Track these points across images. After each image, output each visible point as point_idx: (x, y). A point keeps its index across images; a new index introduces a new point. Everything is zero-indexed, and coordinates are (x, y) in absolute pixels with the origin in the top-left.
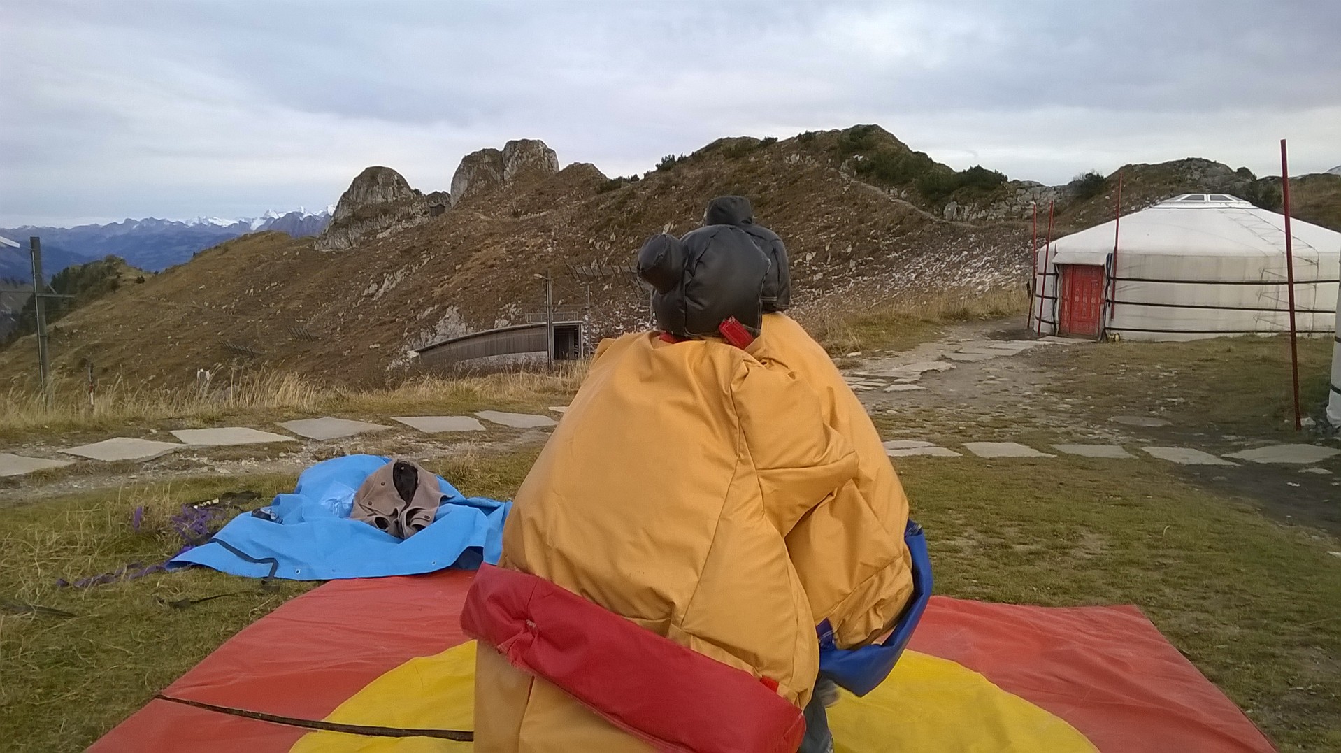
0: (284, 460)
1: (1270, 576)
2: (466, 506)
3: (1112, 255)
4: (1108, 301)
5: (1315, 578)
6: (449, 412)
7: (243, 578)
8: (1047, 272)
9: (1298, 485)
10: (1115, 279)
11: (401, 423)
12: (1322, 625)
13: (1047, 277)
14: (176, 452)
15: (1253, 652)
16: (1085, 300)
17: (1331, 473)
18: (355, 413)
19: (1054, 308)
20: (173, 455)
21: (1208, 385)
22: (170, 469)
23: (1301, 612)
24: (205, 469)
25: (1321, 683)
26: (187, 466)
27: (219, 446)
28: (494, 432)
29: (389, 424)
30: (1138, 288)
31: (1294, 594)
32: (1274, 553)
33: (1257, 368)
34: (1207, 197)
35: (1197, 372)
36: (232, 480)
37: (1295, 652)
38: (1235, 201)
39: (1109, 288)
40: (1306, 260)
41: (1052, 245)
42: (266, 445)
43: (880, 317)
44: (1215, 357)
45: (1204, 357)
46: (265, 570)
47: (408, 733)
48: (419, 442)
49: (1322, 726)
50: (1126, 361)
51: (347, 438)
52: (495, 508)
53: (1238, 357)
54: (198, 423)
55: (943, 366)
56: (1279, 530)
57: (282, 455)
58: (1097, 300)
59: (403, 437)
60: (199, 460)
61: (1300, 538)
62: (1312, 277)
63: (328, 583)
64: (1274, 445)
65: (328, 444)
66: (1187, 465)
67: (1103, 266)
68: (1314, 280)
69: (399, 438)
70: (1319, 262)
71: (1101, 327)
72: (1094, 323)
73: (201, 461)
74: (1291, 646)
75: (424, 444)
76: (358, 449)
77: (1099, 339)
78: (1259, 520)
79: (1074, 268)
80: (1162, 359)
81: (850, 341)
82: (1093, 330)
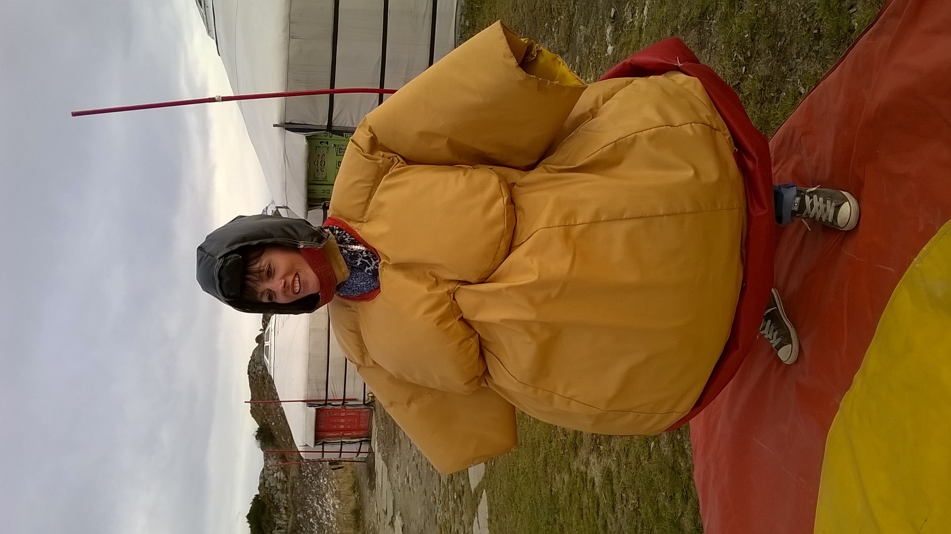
3: (308, 404)
4: (343, 404)
8: (321, 450)
10: (326, 400)
13: (325, 450)
16: (342, 421)
19: (350, 443)
30: (333, 383)
34: (267, 344)
38: (270, 326)
39: (334, 404)
41: (300, 449)
55: (398, 522)
58: (343, 412)
67: (316, 409)
71: (363, 407)
72: (359, 413)
77: (372, 408)
79: (317, 430)
82: (366, 412)
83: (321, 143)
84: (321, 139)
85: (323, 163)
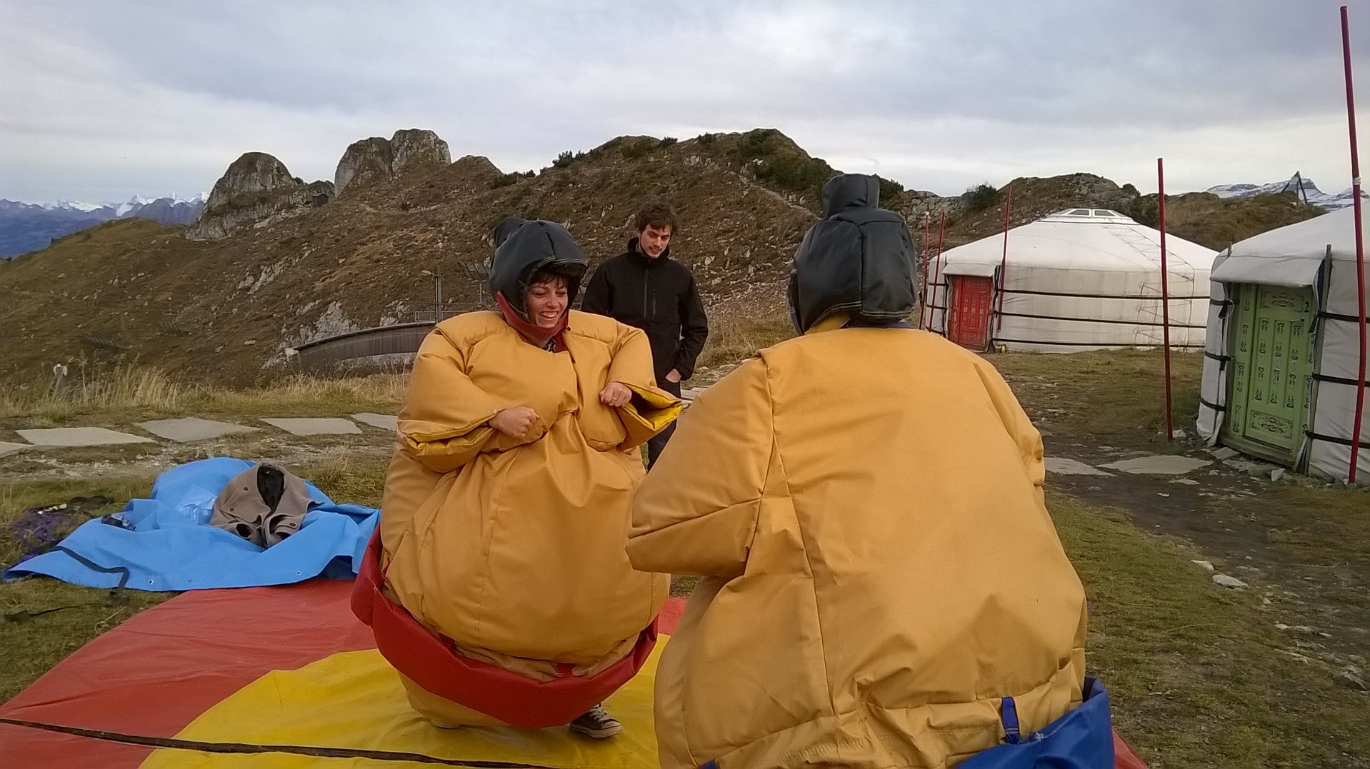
0: (141, 462)
1: (1137, 584)
2: (336, 513)
3: (1000, 266)
4: (995, 312)
5: (1179, 586)
6: (323, 414)
7: (90, 589)
8: (938, 282)
9: (1168, 495)
10: (1003, 291)
11: (270, 425)
12: (1181, 632)
13: (937, 287)
14: (21, 453)
15: (1116, 659)
16: (973, 310)
17: (1198, 483)
18: (220, 413)
19: (944, 319)
20: (18, 457)
21: (1088, 396)
22: (14, 471)
23: (1164, 618)
24: (53, 472)
25: (1178, 689)
26: (33, 469)
27: (70, 447)
28: (372, 435)
29: (258, 425)
30: (1025, 300)
31: (1159, 602)
32: (1141, 562)
33: (1134, 380)
34: (1092, 212)
35: (1078, 384)
36: (82, 483)
37: (1155, 658)
38: (1117, 217)
39: (997, 300)
40: (1183, 277)
41: (943, 255)
42: (121, 446)
43: (775, 324)
44: (1095, 370)
45: (1085, 369)
46: (114, 580)
47: (264, 749)
48: (289, 445)
49: (1177, 730)
50: (1010, 372)
51: (210, 440)
52: (368, 515)
53: (1117, 370)
54: (47, 422)
56: (1148, 539)
57: (139, 457)
58: (985, 313)
59: (272, 440)
60: (46, 462)
61: (1166, 547)
62: (1188, 293)
63: (182, 594)
64: (1147, 456)
65: (190, 446)
66: (1064, 475)
67: (991, 278)
68: (1190, 296)
69: (268, 440)
70: (1195, 278)
71: (989, 338)
72: (981, 333)
73: (49, 463)
74: (1153, 652)
75: (294, 447)
76: (223, 452)
77: (986, 350)
78: (1130, 529)
79: (963, 278)
80: (1044, 370)
81: (745, 347)
82: (981, 340)
83: (1307, 303)
84: (1312, 305)
85: (1283, 304)
